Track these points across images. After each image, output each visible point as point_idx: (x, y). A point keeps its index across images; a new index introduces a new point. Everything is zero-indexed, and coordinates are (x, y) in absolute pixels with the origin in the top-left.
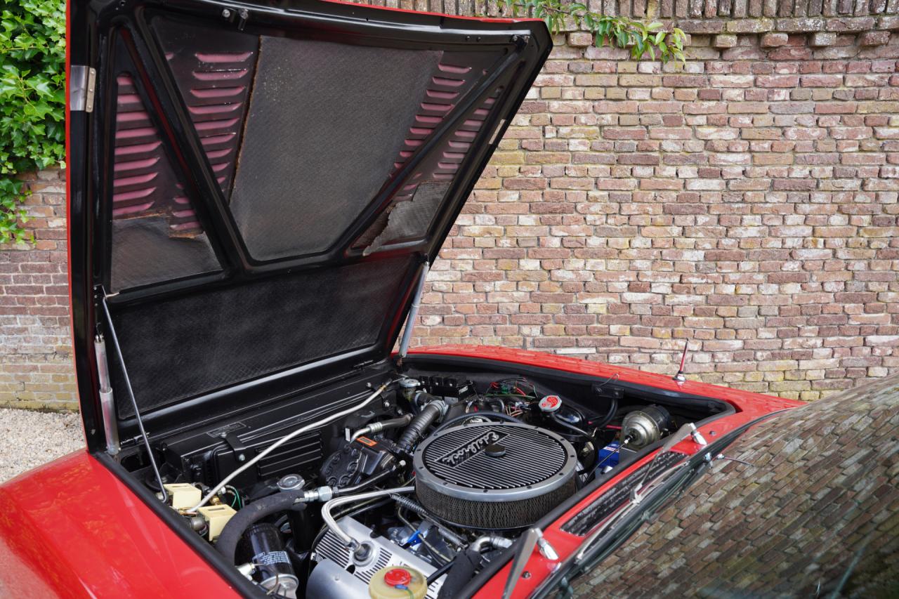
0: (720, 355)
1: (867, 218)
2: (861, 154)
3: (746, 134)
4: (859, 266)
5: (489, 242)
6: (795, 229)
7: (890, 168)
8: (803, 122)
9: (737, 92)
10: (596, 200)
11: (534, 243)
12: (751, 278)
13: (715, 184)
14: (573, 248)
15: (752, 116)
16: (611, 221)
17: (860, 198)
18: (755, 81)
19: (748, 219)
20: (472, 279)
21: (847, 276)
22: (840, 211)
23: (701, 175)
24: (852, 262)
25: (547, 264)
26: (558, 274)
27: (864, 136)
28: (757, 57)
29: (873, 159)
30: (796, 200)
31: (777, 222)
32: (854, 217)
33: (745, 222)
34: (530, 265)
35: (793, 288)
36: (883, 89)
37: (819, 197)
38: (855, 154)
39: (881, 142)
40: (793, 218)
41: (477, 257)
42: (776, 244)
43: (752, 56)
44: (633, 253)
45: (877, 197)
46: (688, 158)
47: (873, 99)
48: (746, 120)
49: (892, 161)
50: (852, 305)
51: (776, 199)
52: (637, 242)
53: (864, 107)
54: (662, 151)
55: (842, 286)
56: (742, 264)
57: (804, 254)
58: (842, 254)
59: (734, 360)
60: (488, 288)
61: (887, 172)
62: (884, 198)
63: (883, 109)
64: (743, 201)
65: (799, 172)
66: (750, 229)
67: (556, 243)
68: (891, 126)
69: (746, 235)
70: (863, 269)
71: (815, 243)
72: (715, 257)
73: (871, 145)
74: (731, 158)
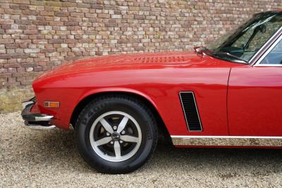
1: (158, 29)
2: (156, 8)
4: (157, 44)
5: (50, 37)
6: (141, 33)
10: (85, 21)
11: (65, 37)
12: (130, 49)
13: (119, 16)
14: (78, 39)
16: (89, 29)
17: (156, 22)
20: (44, 52)
21: (155, 48)
22: (152, 26)
23: (115, 13)
25: (70, 46)
26: (74, 49)
29: (158, 10)
30: (141, 22)
31: (136, 30)
32: (155, 28)
33: (128, 30)
34: (64, 46)
37: (146, 21)
38: (154, 8)
39: (160, 5)
40: (141, 29)
41: (46, 43)
42: (136, 37)
44: (97, 41)
45: (160, 22)
46: (111, 7)
49: (163, 10)
51: (136, 22)
52: (98, 37)
54: (104, 4)
56: (127, 44)
57: (144, 41)
58: (153, 40)
60: (50, 55)
61: (162, 14)
62: (162, 22)
64: (127, 23)
65: (141, 13)
66: (129, 32)
67: (72, 37)
69: (128, 34)
71: (146, 37)
72: (120, 42)
73: (158, 5)
74: (123, 7)
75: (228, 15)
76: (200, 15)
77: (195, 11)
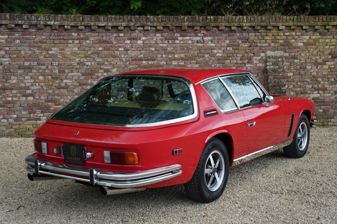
0: (10, 120)
1: (50, 77)
2: (45, 58)
3: (8, 52)
4: (50, 91)
6: (28, 81)
7: (54, 63)
8: (25, 49)
9: (3, 40)
12: (16, 95)
15: (9, 47)
17: (47, 71)
18: (8, 37)
19: (12, 77)
21: (47, 95)
22: (42, 75)
24: (48, 90)
27: (45, 54)
28: (8, 31)
29: (49, 60)
30: (27, 72)
31: (22, 78)
32: (46, 77)
33: (12, 78)
35: (31, 98)
36: (48, 41)
37: (34, 71)
38: (43, 59)
39: (50, 55)
40: (26, 78)
42: (23, 85)
43: (6, 30)
45: (52, 71)
47: (45, 43)
48: (7, 49)
49: (54, 60)
50: (51, 103)
51: (20, 72)
53: (43, 45)
55: (46, 97)
56: (13, 91)
57: (32, 88)
58: (45, 88)
59: (15, 121)
61: (54, 64)
62: (54, 71)
63: (49, 46)
64: (10, 72)
65: (27, 64)
66: (14, 80)
68: (52, 51)
69: (13, 82)
70: (52, 92)
71: (36, 85)
72: (4, 89)
73: (47, 56)
74: (4, 59)
75: (150, 62)
76: (106, 63)
77: (100, 60)
